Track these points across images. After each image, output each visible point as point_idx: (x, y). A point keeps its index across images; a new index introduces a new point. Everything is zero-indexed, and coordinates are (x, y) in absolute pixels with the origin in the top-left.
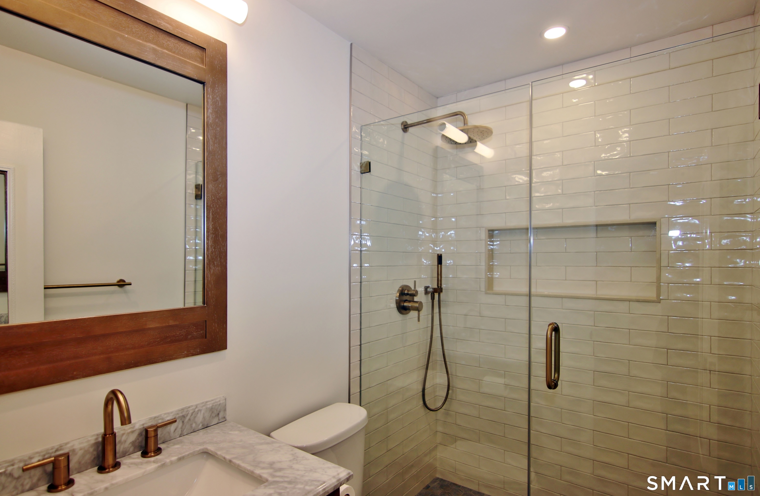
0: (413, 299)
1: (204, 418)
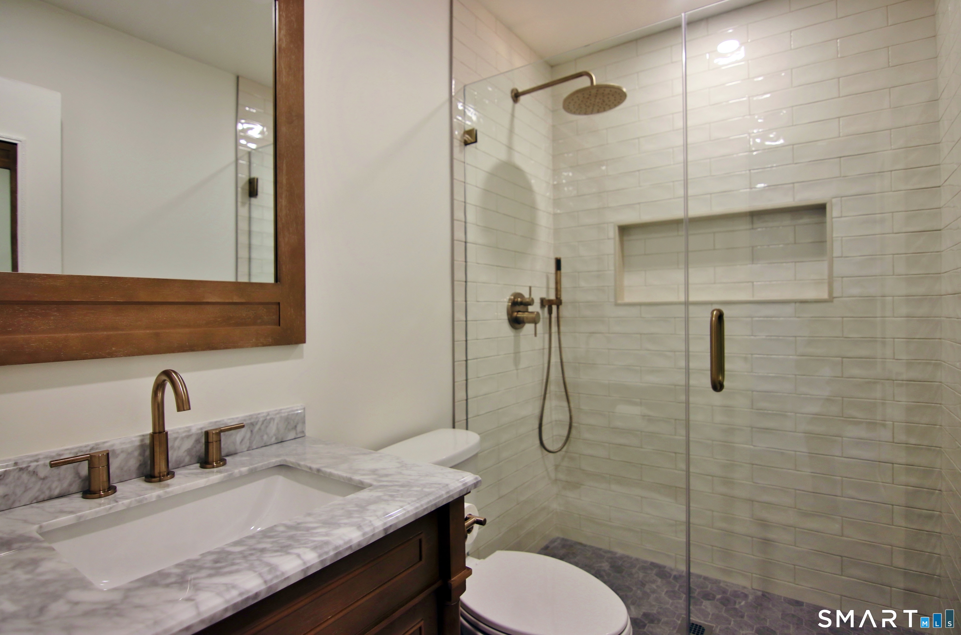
0: (527, 309)
1: (278, 429)
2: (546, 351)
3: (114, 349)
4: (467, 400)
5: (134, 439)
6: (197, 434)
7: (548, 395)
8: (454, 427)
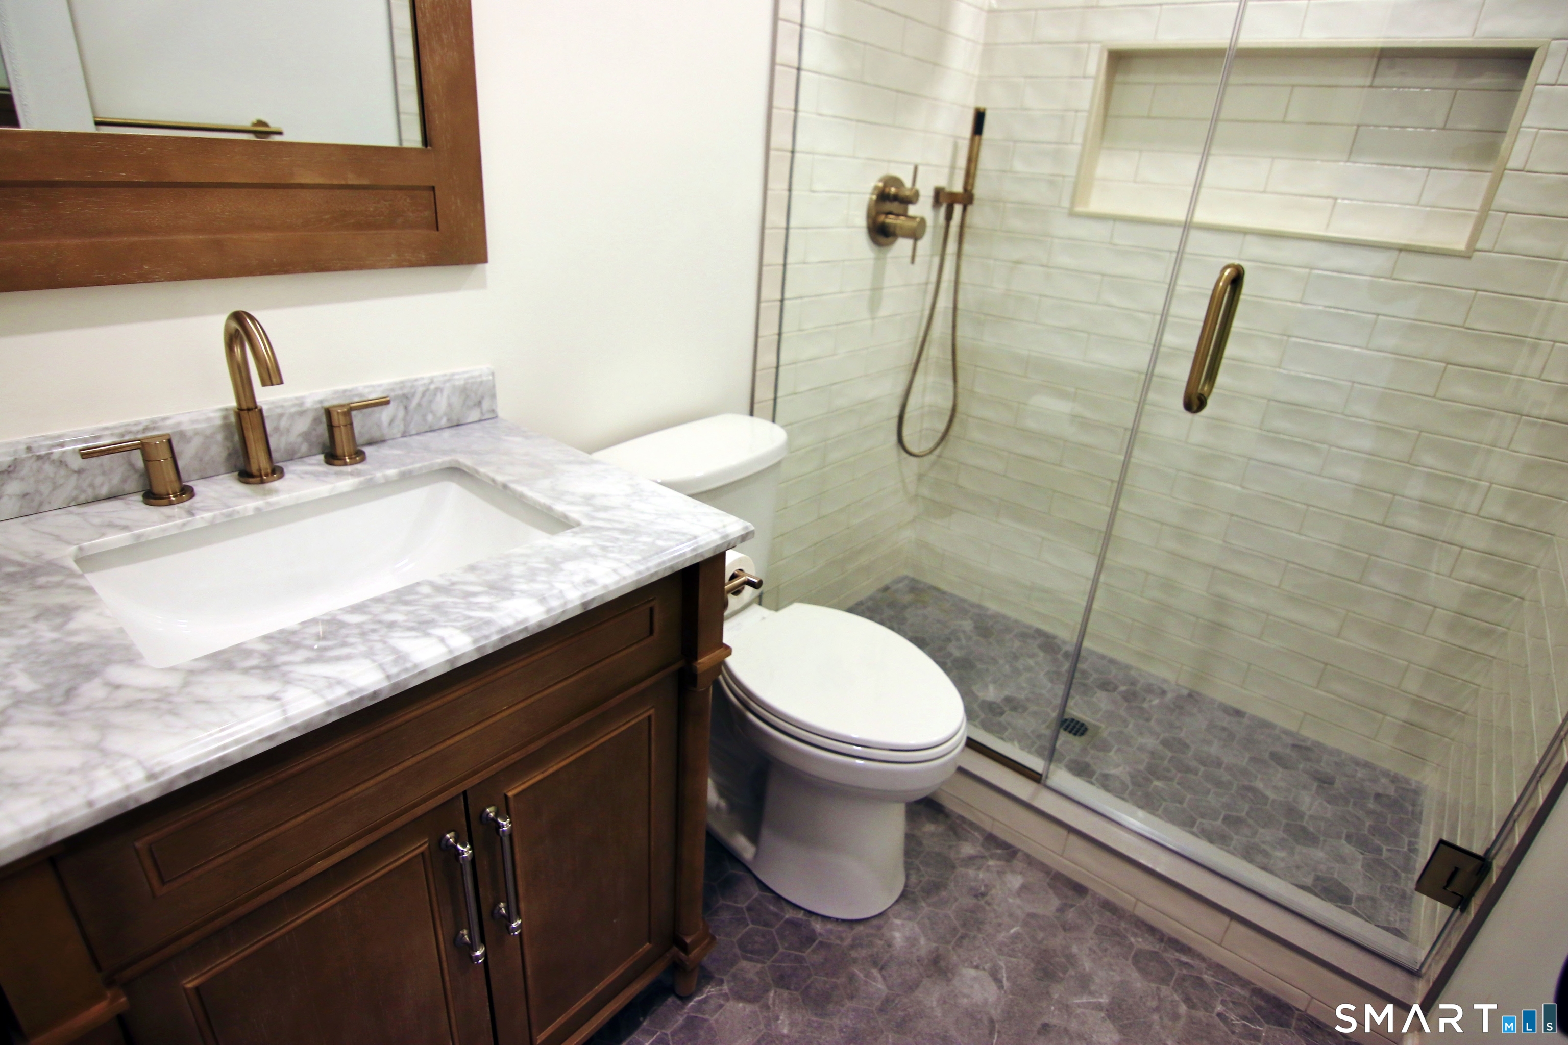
0: (906, 210)
1: (450, 405)
2: (931, 288)
3: (146, 267)
4: (777, 368)
5: (212, 415)
6: (316, 410)
7: (922, 364)
8: (752, 414)
